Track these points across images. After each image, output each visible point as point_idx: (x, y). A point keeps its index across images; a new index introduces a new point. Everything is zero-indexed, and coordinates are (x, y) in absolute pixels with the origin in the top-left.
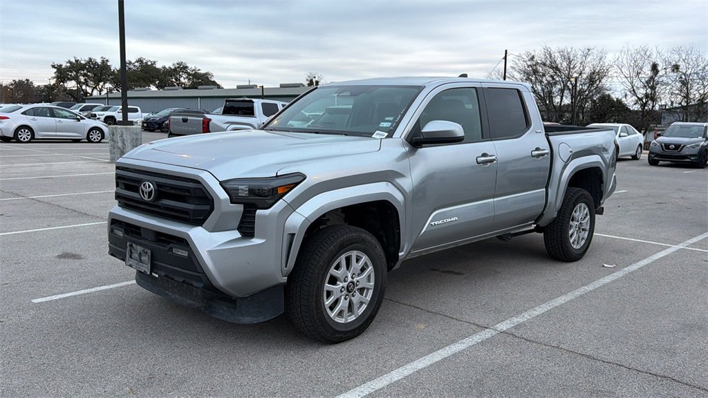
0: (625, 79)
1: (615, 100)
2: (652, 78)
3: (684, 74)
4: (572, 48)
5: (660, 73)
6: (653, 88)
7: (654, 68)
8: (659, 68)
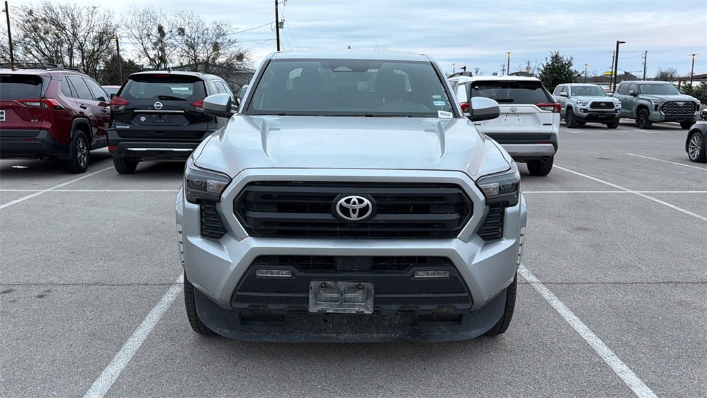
0: (136, 41)
1: (127, 61)
2: (160, 41)
3: (190, 38)
4: (75, 5)
5: (168, 36)
6: (162, 49)
7: (160, 29)
8: (166, 31)
